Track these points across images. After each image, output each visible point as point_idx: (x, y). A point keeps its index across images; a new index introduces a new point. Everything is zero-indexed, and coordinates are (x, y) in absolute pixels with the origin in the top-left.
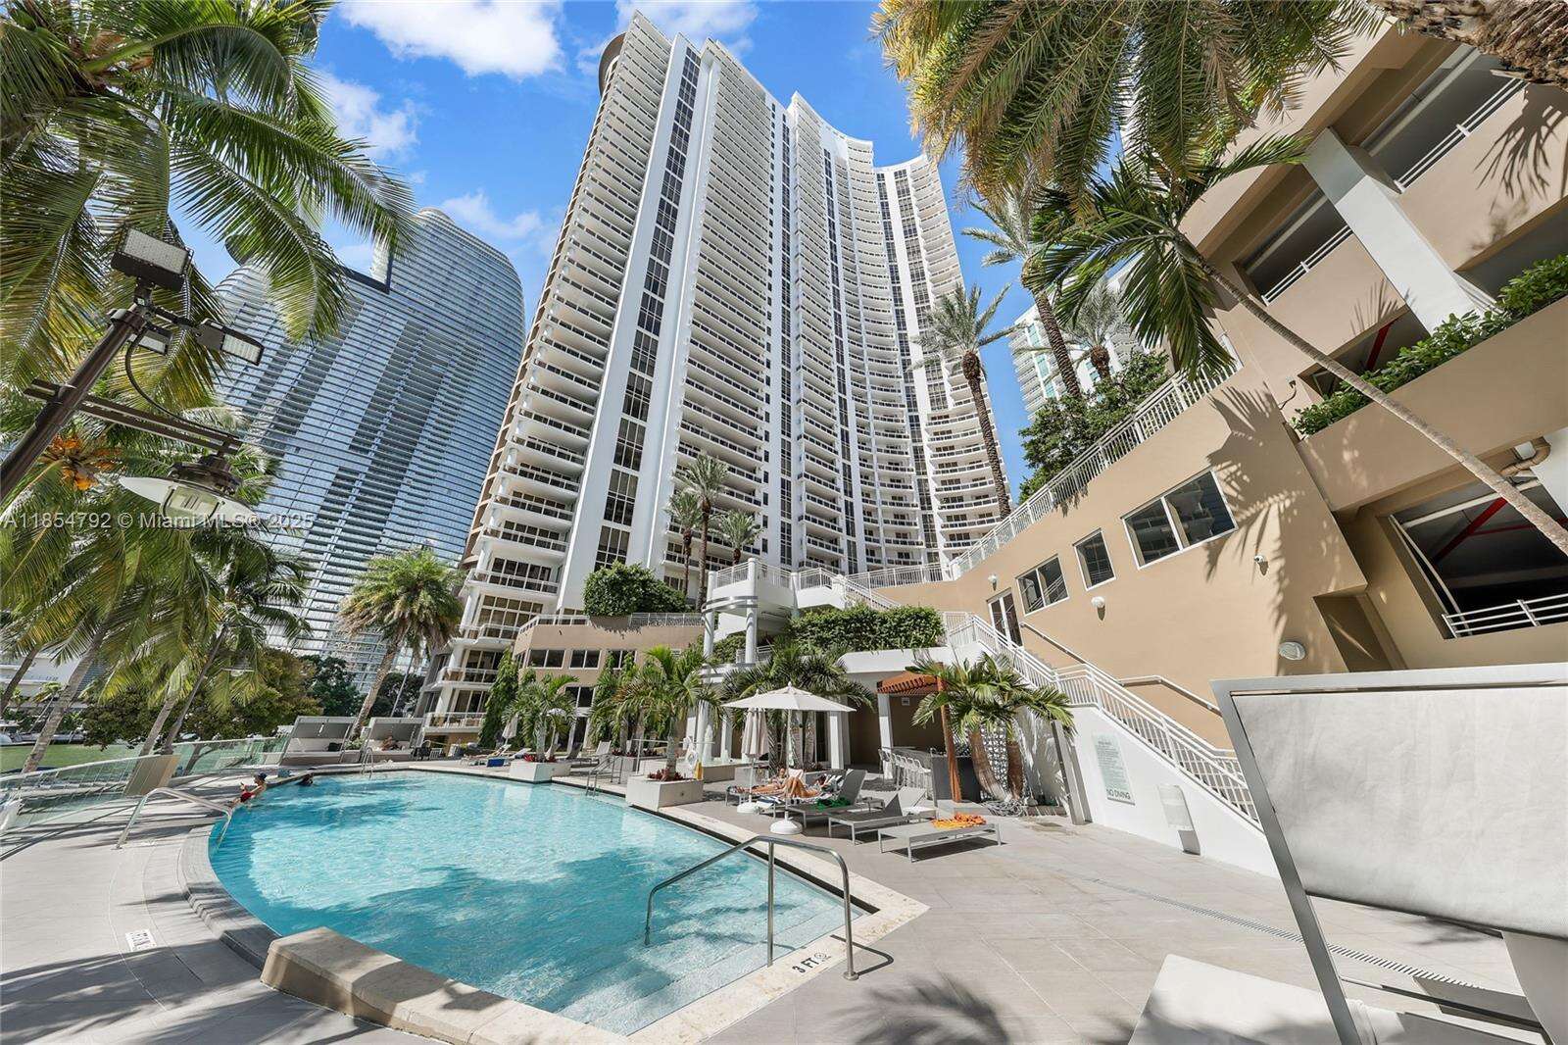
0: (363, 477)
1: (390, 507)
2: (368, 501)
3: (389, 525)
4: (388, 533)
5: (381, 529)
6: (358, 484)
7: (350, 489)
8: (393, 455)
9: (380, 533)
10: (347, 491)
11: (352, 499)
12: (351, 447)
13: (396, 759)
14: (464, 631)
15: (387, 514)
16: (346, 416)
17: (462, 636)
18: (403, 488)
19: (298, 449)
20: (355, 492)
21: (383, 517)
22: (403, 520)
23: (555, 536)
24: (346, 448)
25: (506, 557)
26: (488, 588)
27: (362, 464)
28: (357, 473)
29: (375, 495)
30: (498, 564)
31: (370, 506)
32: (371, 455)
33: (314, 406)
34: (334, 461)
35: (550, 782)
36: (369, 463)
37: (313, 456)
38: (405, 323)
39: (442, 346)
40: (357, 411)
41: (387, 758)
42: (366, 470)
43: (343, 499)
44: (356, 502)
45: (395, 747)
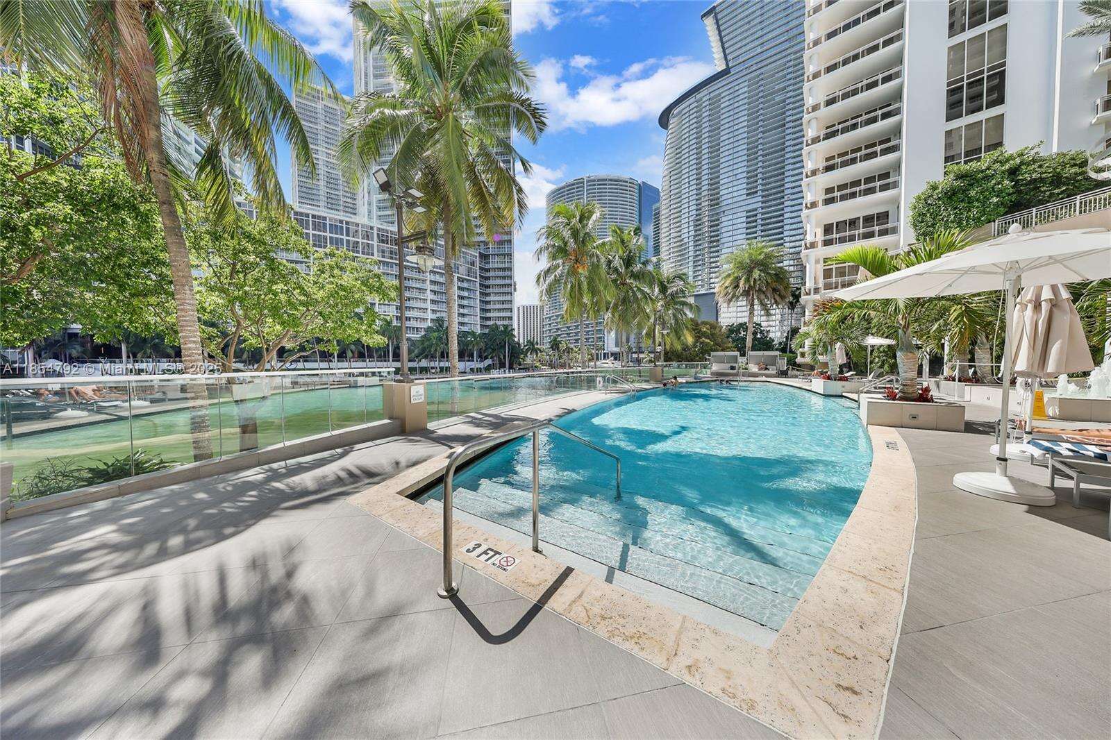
0: (760, 210)
1: (782, 221)
2: (768, 224)
3: (786, 233)
4: (787, 239)
5: (782, 239)
6: (759, 216)
7: (756, 221)
8: (773, 185)
9: (782, 241)
10: (754, 224)
11: (759, 227)
12: (748, 195)
13: (767, 376)
14: (810, 290)
15: (782, 227)
16: (738, 177)
17: (810, 294)
18: (786, 204)
19: (724, 212)
20: (759, 222)
21: (781, 230)
22: (794, 226)
23: (886, 175)
24: (745, 197)
25: (834, 220)
26: (822, 252)
27: (756, 202)
28: (756, 210)
29: (771, 218)
30: (828, 229)
31: (770, 226)
32: (760, 193)
33: (722, 182)
34: (742, 209)
35: (842, 396)
36: (760, 199)
37: (731, 212)
38: (746, 84)
39: (777, 75)
40: (742, 170)
41: (762, 375)
42: (760, 204)
43: (754, 230)
44: (762, 228)
45: (766, 369)
